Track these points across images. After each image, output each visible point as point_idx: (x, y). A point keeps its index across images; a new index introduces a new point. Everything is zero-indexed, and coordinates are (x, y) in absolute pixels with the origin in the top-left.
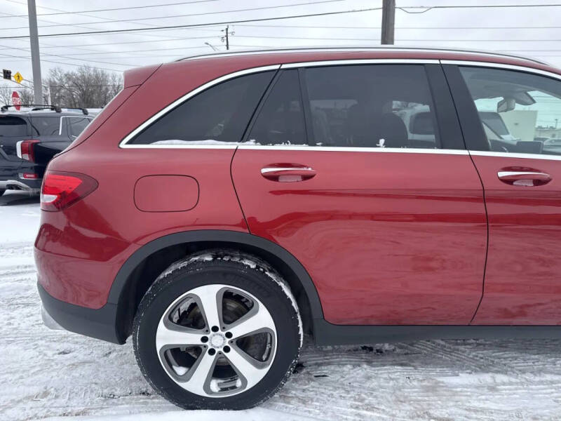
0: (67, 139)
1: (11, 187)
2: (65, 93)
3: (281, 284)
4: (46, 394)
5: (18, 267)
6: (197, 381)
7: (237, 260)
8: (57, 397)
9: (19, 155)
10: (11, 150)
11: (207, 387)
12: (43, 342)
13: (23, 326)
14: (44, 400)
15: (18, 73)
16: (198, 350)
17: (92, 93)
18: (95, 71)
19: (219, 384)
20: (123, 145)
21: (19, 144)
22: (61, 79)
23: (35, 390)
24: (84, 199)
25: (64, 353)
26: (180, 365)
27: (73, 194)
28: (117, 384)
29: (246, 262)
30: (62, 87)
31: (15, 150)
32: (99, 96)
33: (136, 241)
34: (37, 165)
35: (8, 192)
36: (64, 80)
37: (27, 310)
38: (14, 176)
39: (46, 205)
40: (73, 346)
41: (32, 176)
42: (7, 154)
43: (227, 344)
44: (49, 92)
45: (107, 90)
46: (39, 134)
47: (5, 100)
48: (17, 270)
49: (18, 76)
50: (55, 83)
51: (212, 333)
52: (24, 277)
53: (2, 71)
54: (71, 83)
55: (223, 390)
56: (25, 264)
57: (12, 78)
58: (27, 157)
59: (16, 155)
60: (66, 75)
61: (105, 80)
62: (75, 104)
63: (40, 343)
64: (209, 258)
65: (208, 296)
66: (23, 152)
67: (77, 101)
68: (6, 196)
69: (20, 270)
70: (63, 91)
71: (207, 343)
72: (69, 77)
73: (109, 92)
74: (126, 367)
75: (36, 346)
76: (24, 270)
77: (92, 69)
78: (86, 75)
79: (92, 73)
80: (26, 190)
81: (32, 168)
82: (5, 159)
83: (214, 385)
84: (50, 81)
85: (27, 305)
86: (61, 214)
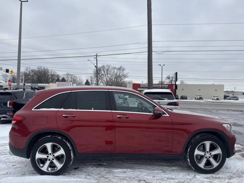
0: (26, 100)
1: (3, 117)
2: (30, 77)
3: (67, 143)
4: (7, 174)
5: (3, 144)
6: (45, 168)
7: (56, 137)
8: (10, 174)
9: (8, 106)
10: (6, 104)
11: (47, 169)
12: (8, 163)
13: (3, 160)
14: (7, 175)
15: (12, 70)
16: (46, 160)
17: (42, 77)
18: (44, 68)
19: (51, 169)
20: (33, 110)
21: (8, 102)
22: (29, 72)
23: (4, 173)
24: (23, 122)
25: (14, 166)
26: (42, 164)
27: (20, 121)
28: (26, 172)
29: (59, 137)
30: (29, 75)
31: (7, 104)
32: (45, 78)
33: (33, 132)
34: (13, 109)
35: (2, 119)
36: (31, 72)
37: (4, 156)
38: (5, 113)
39: (13, 123)
40: (16, 164)
41: (12, 113)
42: (4, 105)
43: (53, 158)
44: (24, 78)
45: (48, 75)
46: (16, 98)
47: (5, 80)
48: (3, 145)
49: (12, 72)
50: (27, 73)
51: (49, 155)
52: (5, 147)
53: (5, 70)
54: (33, 73)
55: (52, 170)
56: (6, 143)
57: (9, 72)
58: (11, 107)
59: (7, 105)
60: (32, 70)
61: (48, 72)
62: (34, 81)
63: (7, 163)
64: (49, 136)
65: (49, 146)
66: (10, 105)
67: (35, 80)
68: (1, 120)
69: (4, 145)
70: (30, 76)
71: (48, 158)
72: (33, 71)
73: (49, 77)
74: (30, 168)
75: (6, 164)
76: (5, 145)
77: (43, 67)
78: (40, 70)
79: (43, 69)
80: (9, 118)
81: (12, 111)
82: (3, 107)
83: (50, 169)
84: (25, 72)
85: (5, 154)
86: (16, 126)
